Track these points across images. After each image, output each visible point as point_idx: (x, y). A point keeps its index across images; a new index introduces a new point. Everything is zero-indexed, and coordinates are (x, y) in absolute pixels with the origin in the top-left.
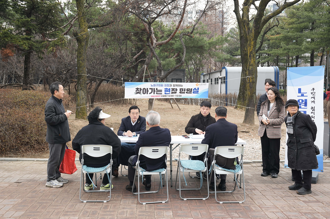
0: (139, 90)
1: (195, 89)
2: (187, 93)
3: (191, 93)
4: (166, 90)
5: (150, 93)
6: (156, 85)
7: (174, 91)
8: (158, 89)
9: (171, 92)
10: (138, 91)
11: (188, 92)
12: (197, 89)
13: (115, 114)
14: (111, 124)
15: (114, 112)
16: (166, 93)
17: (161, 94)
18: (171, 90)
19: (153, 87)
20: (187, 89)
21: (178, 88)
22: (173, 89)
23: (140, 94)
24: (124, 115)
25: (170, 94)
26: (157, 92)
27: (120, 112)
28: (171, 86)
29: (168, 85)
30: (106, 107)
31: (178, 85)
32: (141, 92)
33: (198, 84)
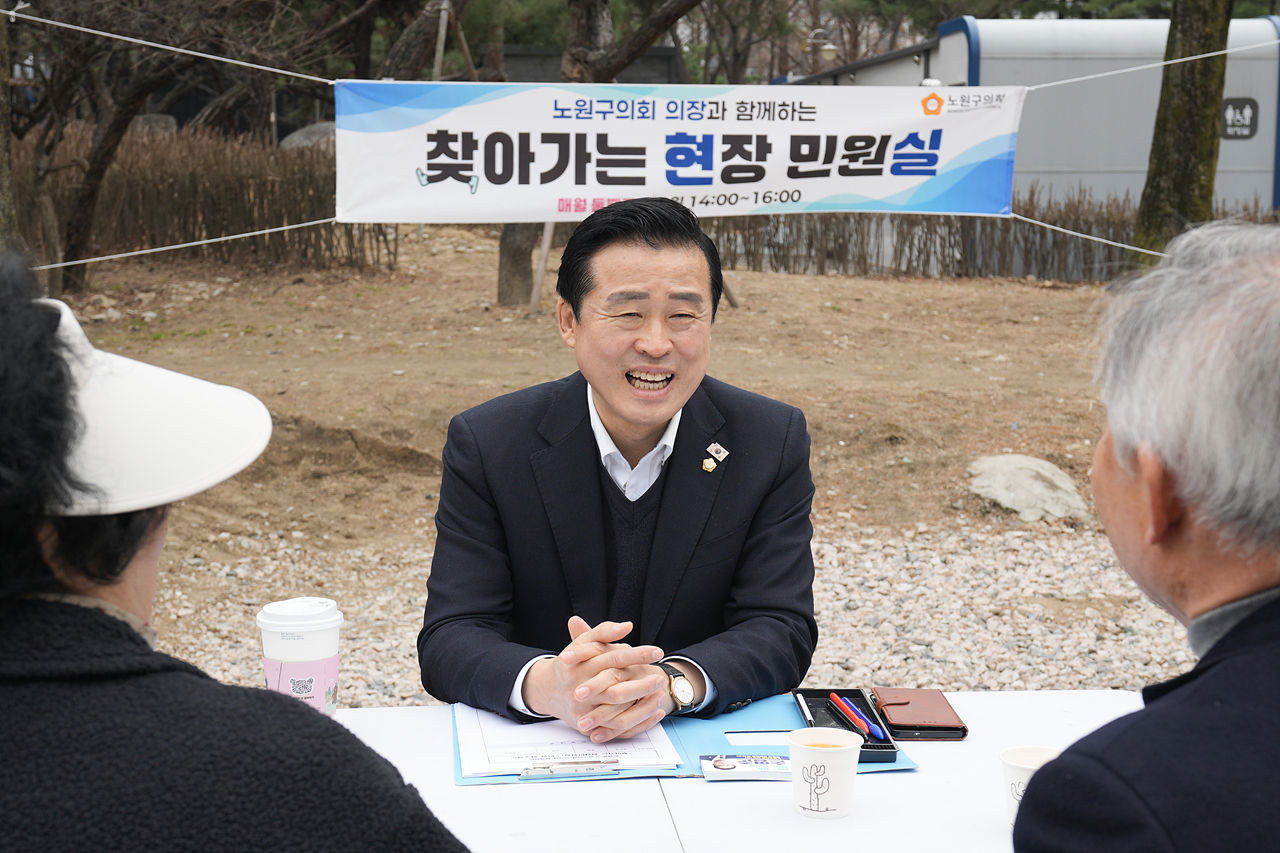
0: (456, 147)
1: (913, 139)
2: (844, 171)
4: (681, 150)
5: (547, 178)
7: (747, 156)
8: (611, 144)
9: (719, 165)
10: (448, 158)
11: (853, 166)
13: (251, 339)
16: (682, 172)
17: (640, 181)
18: (719, 148)
19: (571, 127)
20: (850, 143)
21: (780, 133)
22: (736, 143)
23: (467, 180)
24: (322, 349)
25: (708, 181)
26: (600, 163)
27: (291, 327)
28: (720, 114)
29: (693, 110)
30: (176, 286)
31: (778, 109)
32: (470, 168)
33: (940, 102)
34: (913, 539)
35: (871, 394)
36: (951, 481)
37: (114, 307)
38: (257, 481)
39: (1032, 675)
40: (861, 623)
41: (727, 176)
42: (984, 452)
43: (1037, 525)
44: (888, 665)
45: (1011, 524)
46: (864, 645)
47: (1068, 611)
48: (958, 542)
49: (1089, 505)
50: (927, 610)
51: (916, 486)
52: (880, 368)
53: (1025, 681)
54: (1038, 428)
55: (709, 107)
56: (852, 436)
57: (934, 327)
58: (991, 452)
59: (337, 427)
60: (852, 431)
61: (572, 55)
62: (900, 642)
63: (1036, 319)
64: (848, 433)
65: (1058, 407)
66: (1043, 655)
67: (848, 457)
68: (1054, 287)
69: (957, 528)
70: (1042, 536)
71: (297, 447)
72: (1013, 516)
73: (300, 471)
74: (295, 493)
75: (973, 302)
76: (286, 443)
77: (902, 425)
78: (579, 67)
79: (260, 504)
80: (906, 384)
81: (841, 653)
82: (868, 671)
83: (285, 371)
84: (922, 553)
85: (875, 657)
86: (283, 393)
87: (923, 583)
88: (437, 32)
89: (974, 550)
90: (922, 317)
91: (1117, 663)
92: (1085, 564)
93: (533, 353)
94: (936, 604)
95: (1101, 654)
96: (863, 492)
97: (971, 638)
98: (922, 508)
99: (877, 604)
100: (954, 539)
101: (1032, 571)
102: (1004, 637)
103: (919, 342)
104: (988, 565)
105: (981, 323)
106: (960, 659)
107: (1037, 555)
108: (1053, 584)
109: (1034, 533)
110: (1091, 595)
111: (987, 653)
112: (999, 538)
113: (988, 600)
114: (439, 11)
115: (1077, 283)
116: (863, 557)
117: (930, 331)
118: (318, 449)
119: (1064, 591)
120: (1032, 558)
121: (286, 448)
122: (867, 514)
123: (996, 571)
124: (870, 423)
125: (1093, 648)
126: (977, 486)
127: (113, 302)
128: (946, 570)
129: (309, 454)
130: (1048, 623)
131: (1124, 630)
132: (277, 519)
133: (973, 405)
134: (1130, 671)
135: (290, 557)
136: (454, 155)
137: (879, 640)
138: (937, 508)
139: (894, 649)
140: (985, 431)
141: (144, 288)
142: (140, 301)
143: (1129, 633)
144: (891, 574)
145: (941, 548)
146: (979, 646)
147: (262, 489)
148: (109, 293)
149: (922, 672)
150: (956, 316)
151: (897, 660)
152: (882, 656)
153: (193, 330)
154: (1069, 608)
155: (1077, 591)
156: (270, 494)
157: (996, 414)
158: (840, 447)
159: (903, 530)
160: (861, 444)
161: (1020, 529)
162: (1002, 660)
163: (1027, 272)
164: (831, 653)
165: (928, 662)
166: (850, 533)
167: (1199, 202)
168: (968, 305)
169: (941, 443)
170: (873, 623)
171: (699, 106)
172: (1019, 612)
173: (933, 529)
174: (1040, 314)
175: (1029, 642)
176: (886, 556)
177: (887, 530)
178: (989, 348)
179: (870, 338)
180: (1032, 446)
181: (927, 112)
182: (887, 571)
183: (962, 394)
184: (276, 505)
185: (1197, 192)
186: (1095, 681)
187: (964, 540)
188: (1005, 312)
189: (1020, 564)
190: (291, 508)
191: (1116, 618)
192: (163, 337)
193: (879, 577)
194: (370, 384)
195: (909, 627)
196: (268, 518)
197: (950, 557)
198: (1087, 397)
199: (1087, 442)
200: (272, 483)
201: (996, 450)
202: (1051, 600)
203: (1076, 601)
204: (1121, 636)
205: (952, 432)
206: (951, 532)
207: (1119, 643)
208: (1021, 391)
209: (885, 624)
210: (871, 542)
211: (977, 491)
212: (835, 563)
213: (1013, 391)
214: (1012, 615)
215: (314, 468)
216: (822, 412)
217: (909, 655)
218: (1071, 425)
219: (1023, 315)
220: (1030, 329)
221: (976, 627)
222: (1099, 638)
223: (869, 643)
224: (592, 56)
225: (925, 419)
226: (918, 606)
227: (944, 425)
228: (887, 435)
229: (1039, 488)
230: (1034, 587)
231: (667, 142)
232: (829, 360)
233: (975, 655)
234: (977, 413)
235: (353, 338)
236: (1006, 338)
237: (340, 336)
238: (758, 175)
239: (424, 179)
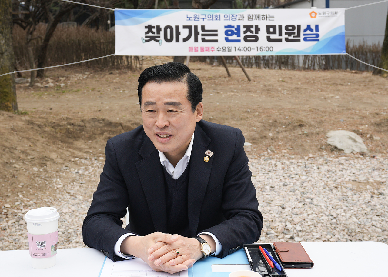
0: (154, 30)
3: (299, 40)
6: (201, 17)
7: (252, 32)
8: (206, 28)
9: (242, 35)
10: (152, 34)
12: (313, 27)
13: (93, 92)
14: (82, 124)
15: (92, 87)
16: (230, 38)
17: (216, 41)
18: (242, 30)
20: (287, 28)
21: (263, 25)
22: (248, 28)
23: (158, 41)
24: (115, 96)
25: (239, 41)
26: (203, 35)
27: (106, 89)
28: (242, 19)
29: (233, 17)
30: (72, 75)
31: (261, 17)
32: (159, 37)
33: (316, 14)
34: (308, 160)
35: (293, 110)
36: (320, 140)
37: (52, 82)
38: (90, 140)
39: (348, 211)
40: (289, 191)
41: (246, 39)
42: (331, 129)
43: (350, 155)
44: (298, 207)
45: (341, 154)
46: (289, 199)
47: (361, 186)
48: (323, 161)
49: (368, 148)
50: (312, 186)
51: (309, 141)
52: (297, 101)
53: (346, 213)
54: (350, 121)
55: (238, 16)
56: (287, 124)
57: (315, 87)
58: (334, 129)
59: (116, 122)
60: (287, 122)
62: (302, 198)
63: (349, 84)
64: (285, 123)
65: (357, 114)
66: (352, 203)
67: (285, 131)
68: (356, 73)
69: (322, 156)
70: (352, 159)
71: (103, 129)
72: (342, 151)
73: (104, 137)
74: (102, 144)
75: (328, 79)
76: (100, 127)
79: (90, 148)
80: (305, 106)
81: (281, 202)
82: (290, 209)
83: (102, 103)
84: (310, 165)
85: (293, 203)
87: (310, 176)
89: (328, 164)
90: (312, 84)
91: (378, 206)
92: (367, 169)
94: (315, 184)
95: (373, 203)
96: (291, 143)
97: (327, 197)
98: (311, 149)
99: (295, 184)
100: (322, 160)
101: (348, 171)
102: (338, 196)
103: (310, 92)
104: (333, 169)
105: (331, 85)
106: (323, 205)
107: (350, 165)
108: (356, 176)
109: (349, 158)
110: (369, 181)
111: (332, 202)
112: (337, 160)
113: (333, 182)
115: (363, 71)
116: (290, 166)
117: (314, 88)
118: (110, 129)
119: (360, 179)
120: (348, 166)
121: (99, 129)
122: (292, 151)
123: (336, 171)
124: (293, 120)
125: (370, 200)
126: (329, 141)
128: (319, 171)
129: (107, 131)
130: (354, 191)
131: (381, 194)
132: (95, 153)
133: (328, 113)
134: (383, 209)
135: (98, 166)
136: (154, 33)
137: (295, 197)
138: (316, 149)
139: (300, 200)
140: (332, 122)
141: (63, 76)
142: (61, 80)
143: (382, 195)
144: (299, 173)
145: (317, 163)
146: (330, 200)
147: (91, 143)
149: (309, 209)
150: (323, 83)
151: (300, 205)
152: (296, 203)
153: (75, 89)
154: (361, 185)
155: (364, 179)
156: (94, 144)
157: (336, 116)
158: (283, 128)
159: (304, 157)
160: (290, 127)
161: (345, 156)
162: (337, 205)
163: (347, 68)
164: (277, 202)
165: (312, 205)
166: (286, 158)
168: (327, 79)
170: (293, 191)
171: (235, 16)
172: (344, 187)
173: (314, 156)
174: (350, 82)
175: (347, 198)
176: (298, 166)
177: (299, 156)
178: (333, 94)
179: (294, 90)
180: (348, 127)
181: (312, 17)
182: (298, 171)
183: (324, 109)
184: (95, 148)
186: (371, 213)
187: (325, 160)
188: (339, 82)
189: (344, 169)
190: (100, 149)
191: (378, 189)
192: (66, 92)
193: (295, 174)
194: (128, 107)
195: (305, 192)
196: (92, 153)
197: (320, 166)
198: (366, 110)
199: (367, 126)
200: (95, 141)
201: (336, 129)
202: (355, 182)
203: (364, 183)
204: (380, 196)
205: (321, 123)
206: (321, 157)
207: (379, 198)
208: (344, 108)
209: (297, 191)
210: (293, 161)
211: (329, 143)
212: (281, 169)
213: (341, 108)
214: (341, 188)
216: (277, 116)
217: (305, 203)
218: (361, 120)
219: (345, 83)
220: (347, 87)
221: (329, 192)
222: (372, 197)
223: (291, 198)
225: (312, 118)
226: (309, 184)
227: (318, 120)
228: (299, 124)
229: (350, 142)
230: (349, 177)
231: (225, 28)
232: (280, 98)
233: (328, 203)
234: (329, 116)
235: (126, 92)
236: (339, 90)
237: (121, 91)
238: (257, 39)
239: (144, 41)
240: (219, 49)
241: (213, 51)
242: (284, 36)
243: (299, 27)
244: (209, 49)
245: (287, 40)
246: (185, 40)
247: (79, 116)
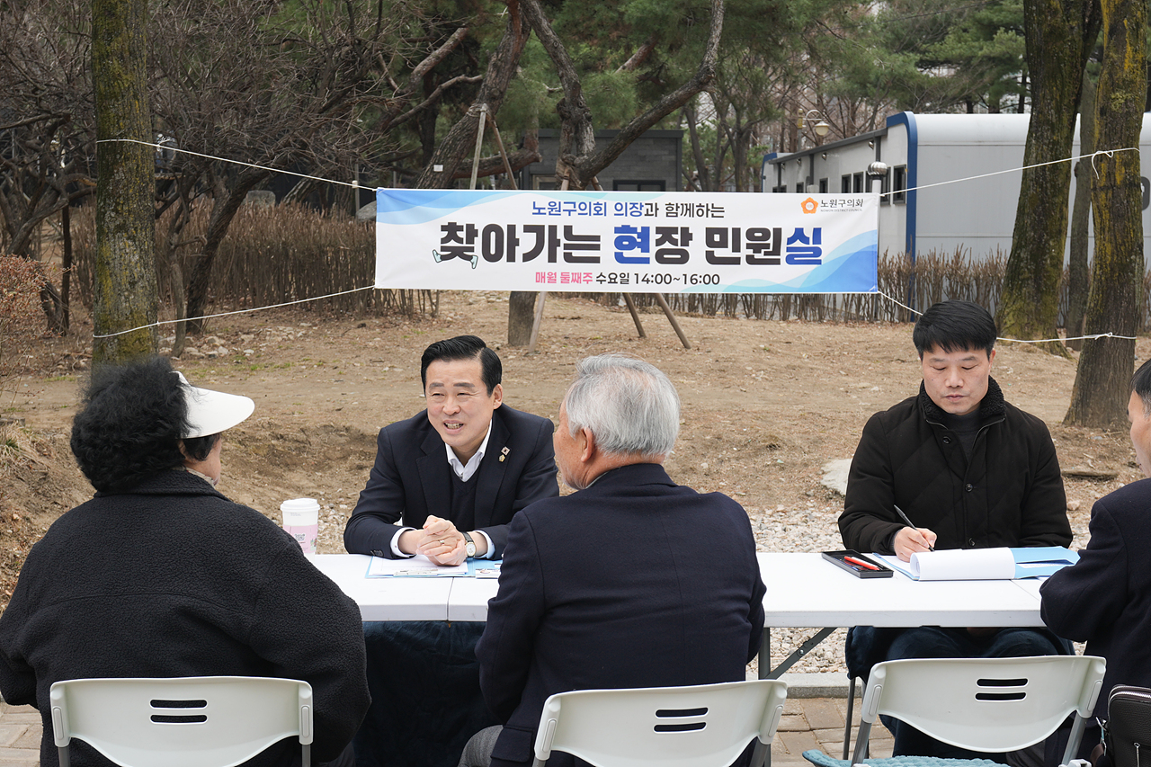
0: (462, 235)
3: (777, 262)
4: (627, 238)
6: (564, 207)
7: (674, 242)
8: (575, 232)
9: (654, 249)
10: (456, 243)
11: (757, 256)
12: (809, 233)
13: (322, 370)
14: (302, 436)
15: (318, 358)
16: (627, 254)
17: (596, 260)
18: (654, 236)
19: (545, 221)
20: (750, 233)
21: (698, 226)
22: (666, 233)
24: (372, 379)
25: (646, 261)
26: (566, 246)
27: (352, 362)
28: (654, 212)
29: (634, 209)
30: (270, 329)
31: (696, 209)
32: (472, 249)
33: (815, 205)
35: (765, 414)
37: (223, 346)
38: (318, 470)
41: (660, 257)
42: (835, 456)
51: (783, 479)
55: (645, 207)
56: (743, 443)
60: (743, 440)
61: (563, 160)
64: (741, 441)
67: (738, 459)
69: (805, 509)
71: (347, 447)
73: (347, 465)
74: (344, 479)
76: (339, 445)
77: (780, 437)
78: (568, 168)
79: (319, 486)
80: (795, 407)
83: (343, 394)
86: (340, 410)
88: (477, 129)
93: (525, 382)
96: (745, 484)
98: (785, 495)
100: (800, 515)
104: (813, 532)
105: (877, 361)
114: (480, 112)
118: (361, 449)
121: (339, 448)
122: (745, 498)
124: (757, 435)
126: (826, 480)
127: (223, 342)
128: (783, 535)
129: (355, 453)
136: (460, 240)
138: (795, 495)
141: (246, 331)
142: (243, 340)
145: (787, 521)
147: (321, 476)
148: (219, 334)
153: (280, 363)
156: (327, 480)
158: (733, 452)
160: (748, 450)
167: (1050, 269)
169: (807, 450)
171: (638, 206)
173: (787, 509)
181: (806, 211)
185: (1048, 261)
192: (258, 368)
194: (402, 403)
200: (328, 472)
205: (818, 442)
206: (800, 511)
211: (825, 484)
215: (357, 462)
216: (725, 427)
224: (578, 160)
228: (768, 443)
231: (615, 232)
235: (395, 370)
237: (387, 369)
238: (684, 258)
239: (438, 258)
240: (601, 278)
241: (588, 281)
242: (745, 252)
243: (778, 232)
244: (580, 278)
245: (751, 260)
246: (527, 257)
247: (294, 421)
